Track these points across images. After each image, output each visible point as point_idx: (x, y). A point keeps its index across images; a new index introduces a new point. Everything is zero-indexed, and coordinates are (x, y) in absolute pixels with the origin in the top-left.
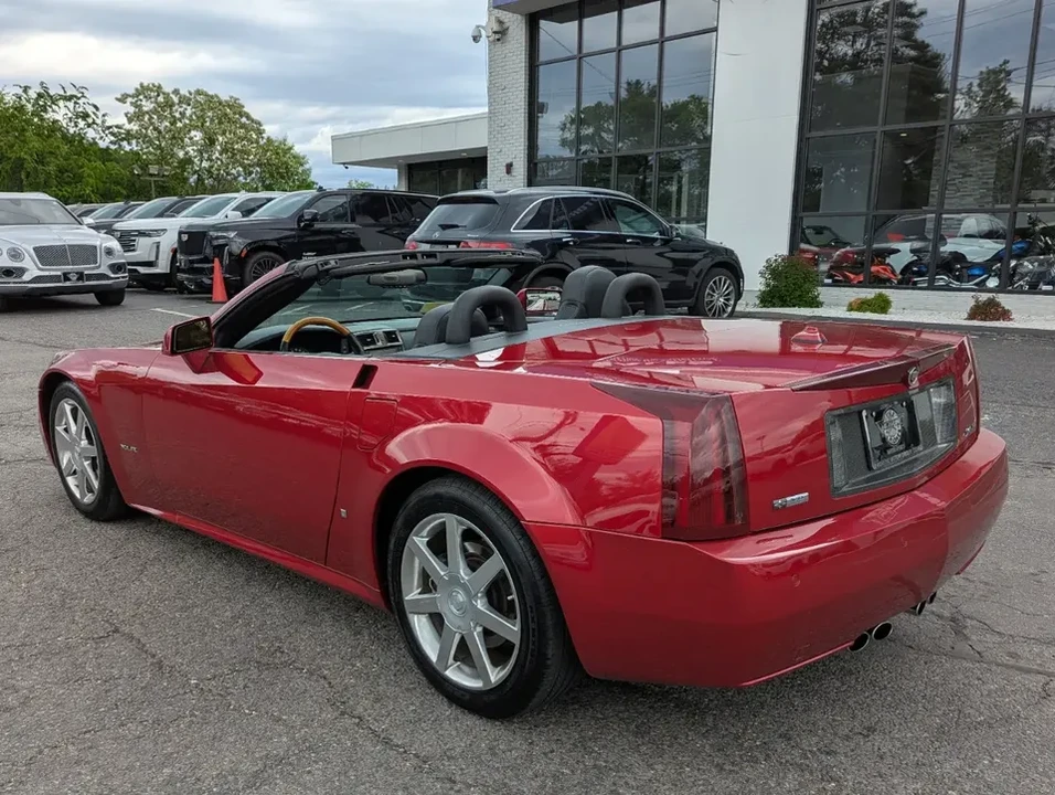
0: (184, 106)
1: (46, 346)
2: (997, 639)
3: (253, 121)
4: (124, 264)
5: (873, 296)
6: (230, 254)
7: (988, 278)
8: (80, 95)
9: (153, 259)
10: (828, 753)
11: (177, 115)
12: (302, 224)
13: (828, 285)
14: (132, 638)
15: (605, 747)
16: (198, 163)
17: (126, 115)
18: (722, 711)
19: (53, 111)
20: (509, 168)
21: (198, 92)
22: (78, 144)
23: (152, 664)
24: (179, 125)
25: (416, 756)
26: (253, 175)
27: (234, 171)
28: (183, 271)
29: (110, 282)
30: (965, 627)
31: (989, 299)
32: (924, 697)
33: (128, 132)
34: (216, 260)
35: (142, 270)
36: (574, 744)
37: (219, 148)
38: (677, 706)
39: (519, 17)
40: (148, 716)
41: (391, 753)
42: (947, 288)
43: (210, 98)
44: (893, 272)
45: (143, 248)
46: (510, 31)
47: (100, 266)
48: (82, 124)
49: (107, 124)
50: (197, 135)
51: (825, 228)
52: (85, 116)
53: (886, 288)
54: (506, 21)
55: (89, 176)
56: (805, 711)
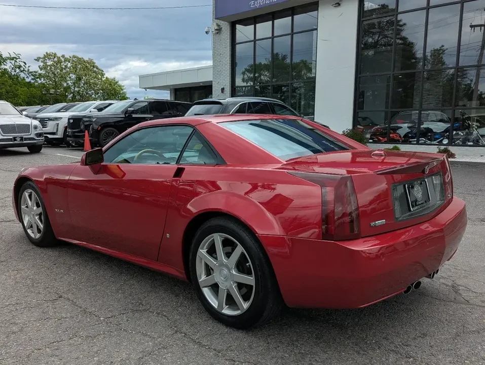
0: (67, 63)
1: (6, 171)
2: (475, 294)
3: (99, 70)
4: (42, 133)
5: (392, 147)
6: (93, 129)
7: (443, 139)
8: (18, 57)
9: (55, 131)
10: (407, 346)
11: (63, 67)
12: (127, 115)
13: (371, 143)
14: (68, 299)
15: (303, 344)
16: (73, 88)
17: (39, 67)
18: (354, 328)
19: (4, 65)
20: (223, 90)
21: (74, 57)
22: (15, 80)
23: (81, 311)
24: (64, 71)
25: (215, 350)
26: (99, 94)
27: (90, 92)
28: (70, 137)
29: (35, 141)
30: (460, 290)
31: (445, 148)
32: (446, 320)
33: (40, 74)
34: (86, 131)
35: (50, 136)
36: (288, 343)
37: (83, 82)
38: (333, 326)
39: (227, 23)
40: (82, 334)
41: (202, 349)
42: (424, 144)
43: (79, 59)
44: (400, 137)
45: (51, 126)
46: (223, 29)
47: (31, 134)
48: (18, 70)
49: (30, 71)
50: (73, 76)
51: (367, 118)
52: (20, 67)
53: (398, 144)
54: (221, 25)
55: (21, 94)
56: (392, 327)
